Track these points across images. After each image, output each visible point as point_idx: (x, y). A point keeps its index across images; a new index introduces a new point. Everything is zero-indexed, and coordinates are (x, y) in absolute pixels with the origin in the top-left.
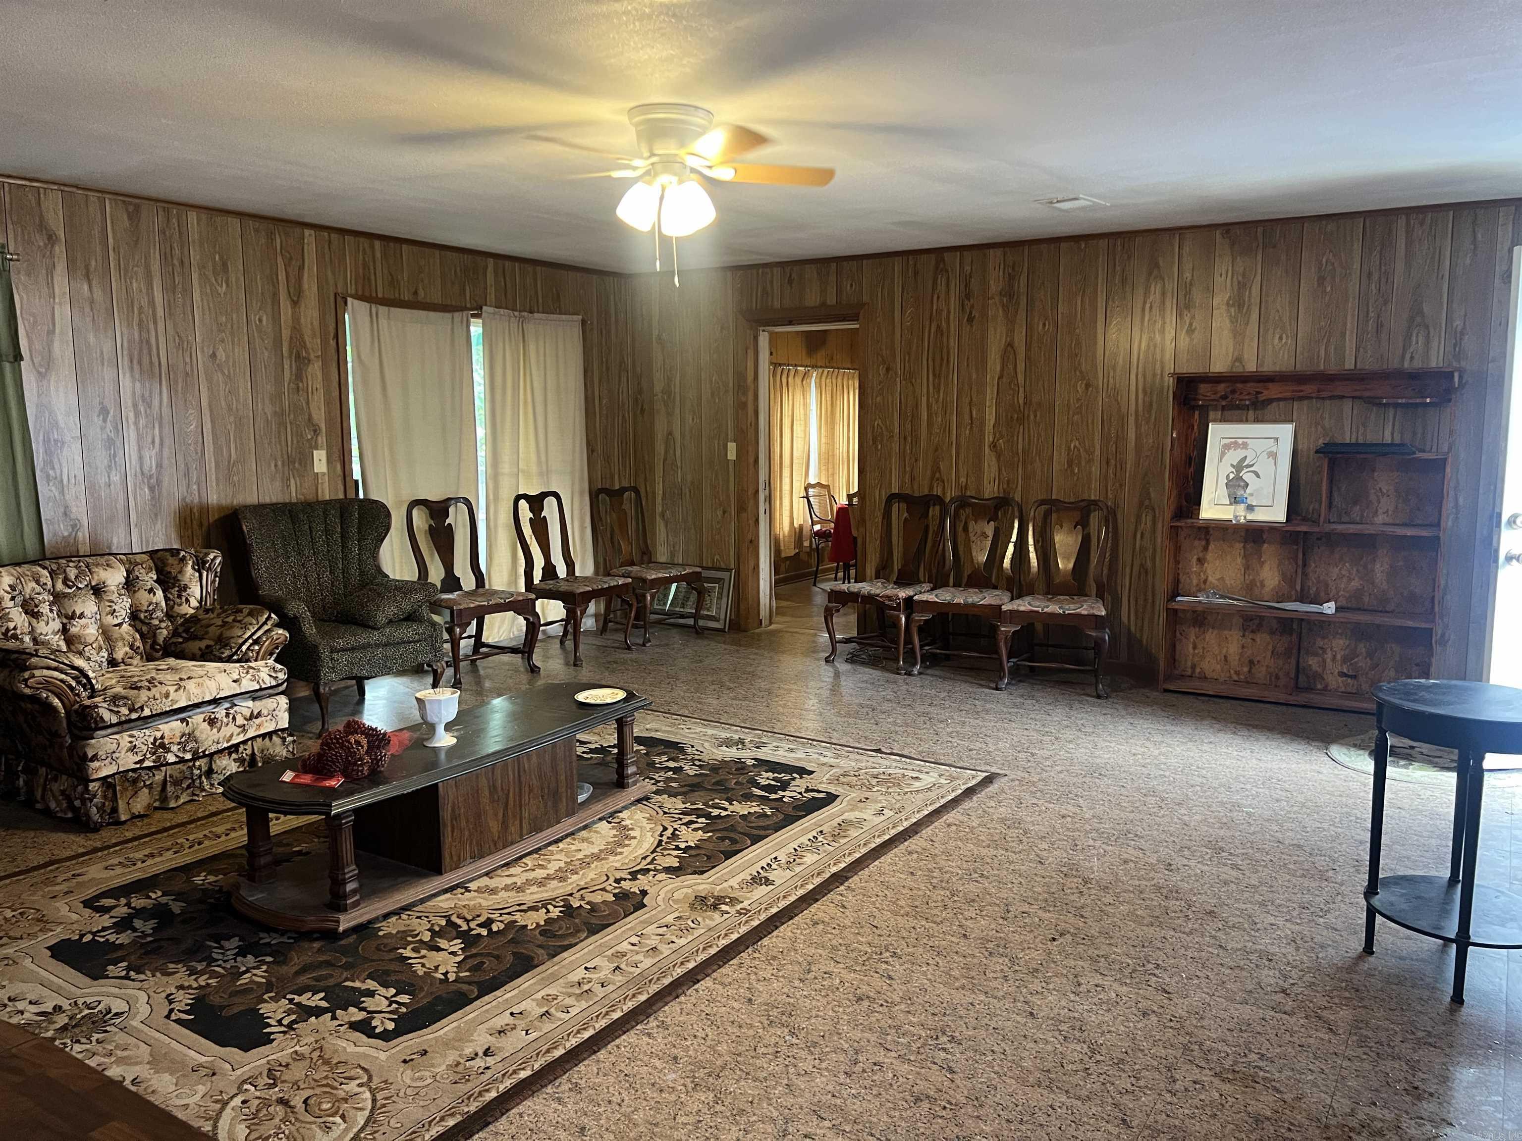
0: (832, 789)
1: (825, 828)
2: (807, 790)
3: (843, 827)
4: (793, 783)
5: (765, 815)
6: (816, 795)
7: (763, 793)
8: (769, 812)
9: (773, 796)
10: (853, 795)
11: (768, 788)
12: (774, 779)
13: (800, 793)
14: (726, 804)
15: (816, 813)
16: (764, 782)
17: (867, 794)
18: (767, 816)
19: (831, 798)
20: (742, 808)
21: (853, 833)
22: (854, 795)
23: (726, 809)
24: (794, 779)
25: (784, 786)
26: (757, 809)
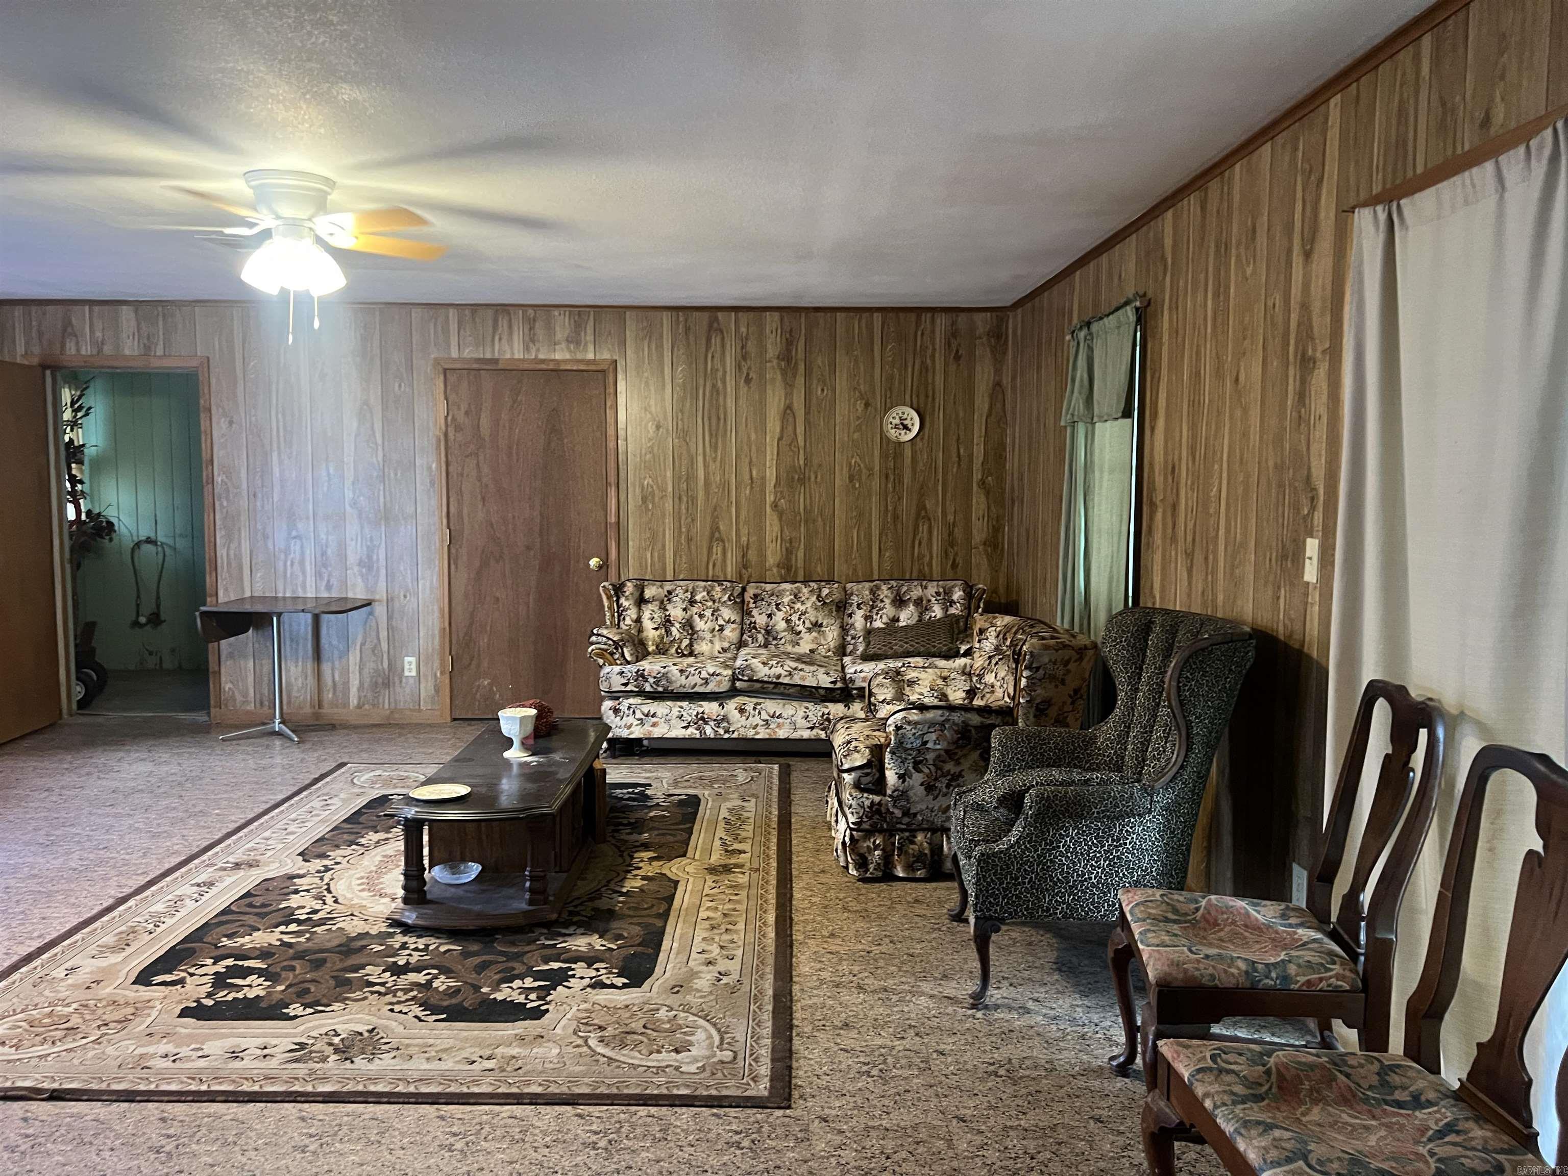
0: (144, 992)
1: (147, 937)
2: (182, 982)
3: (123, 944)
4: (208, 988)
5: (230, 936)
6: (168, 978)
7: (246, 963)
8: (225, 941)
9: (230, 962)
10: (109, 990)
11: (246, 972)
12: (240, 988)
13: (192, 975)
14: (286, 938)
15: (161, 952)
16: (251, 979)
17: (89, 994)
18: (225, 936)
19: (144, 978)
20: (262, 938)
21: (109, 939)
22: (106, 991)
23: (282, 933)
24: (209, 995)
25: (220, 981)
26: (241, 941)
